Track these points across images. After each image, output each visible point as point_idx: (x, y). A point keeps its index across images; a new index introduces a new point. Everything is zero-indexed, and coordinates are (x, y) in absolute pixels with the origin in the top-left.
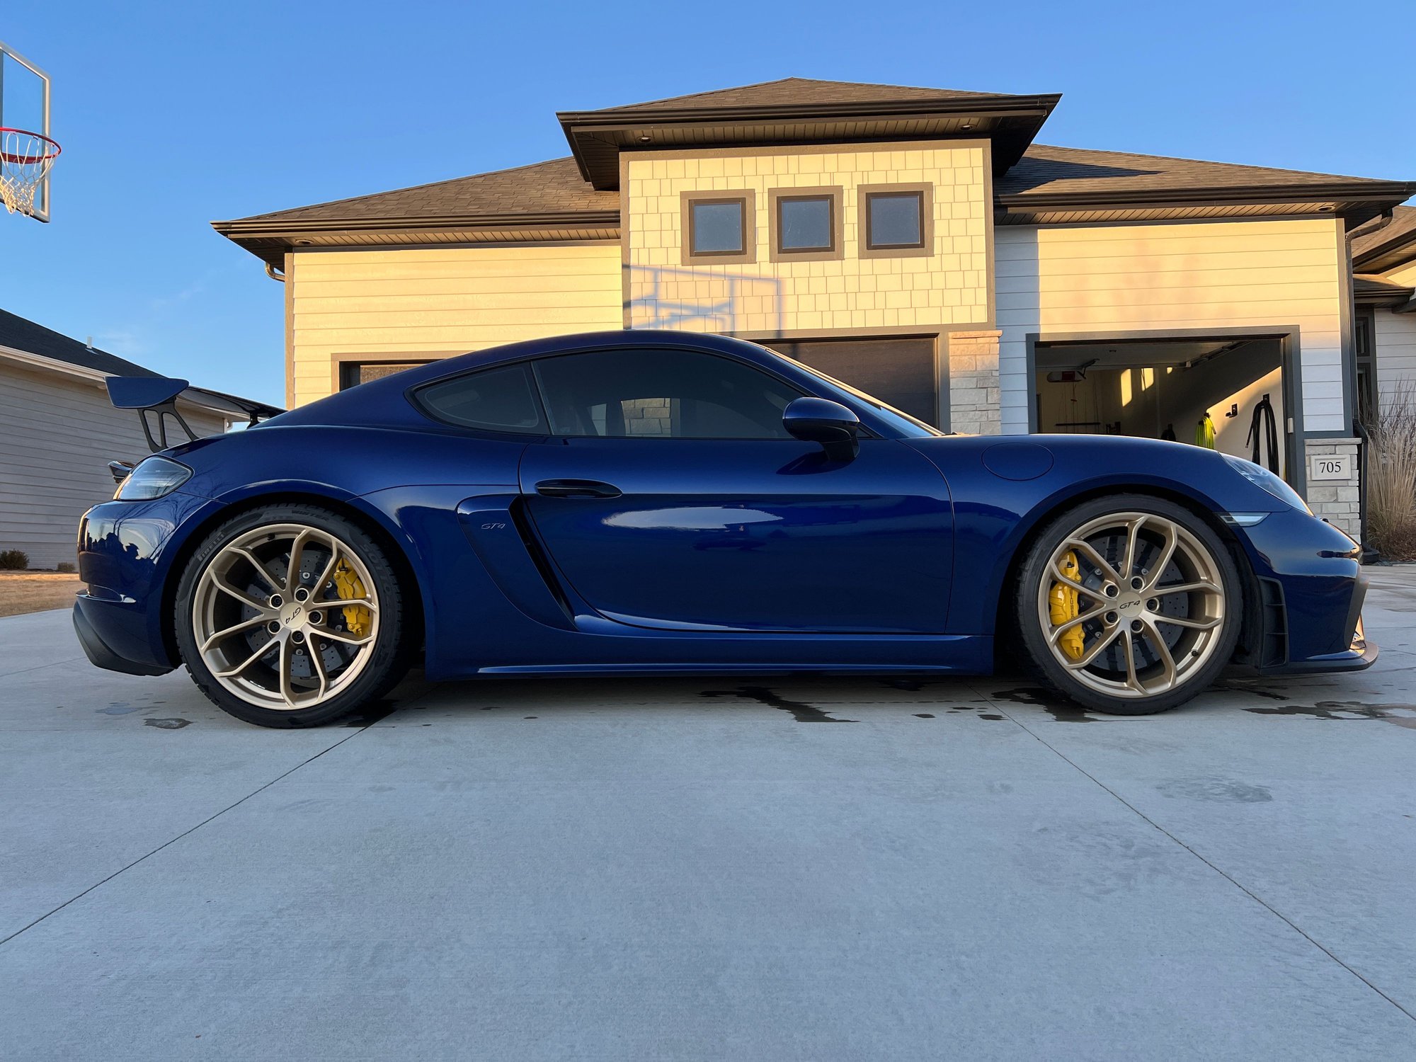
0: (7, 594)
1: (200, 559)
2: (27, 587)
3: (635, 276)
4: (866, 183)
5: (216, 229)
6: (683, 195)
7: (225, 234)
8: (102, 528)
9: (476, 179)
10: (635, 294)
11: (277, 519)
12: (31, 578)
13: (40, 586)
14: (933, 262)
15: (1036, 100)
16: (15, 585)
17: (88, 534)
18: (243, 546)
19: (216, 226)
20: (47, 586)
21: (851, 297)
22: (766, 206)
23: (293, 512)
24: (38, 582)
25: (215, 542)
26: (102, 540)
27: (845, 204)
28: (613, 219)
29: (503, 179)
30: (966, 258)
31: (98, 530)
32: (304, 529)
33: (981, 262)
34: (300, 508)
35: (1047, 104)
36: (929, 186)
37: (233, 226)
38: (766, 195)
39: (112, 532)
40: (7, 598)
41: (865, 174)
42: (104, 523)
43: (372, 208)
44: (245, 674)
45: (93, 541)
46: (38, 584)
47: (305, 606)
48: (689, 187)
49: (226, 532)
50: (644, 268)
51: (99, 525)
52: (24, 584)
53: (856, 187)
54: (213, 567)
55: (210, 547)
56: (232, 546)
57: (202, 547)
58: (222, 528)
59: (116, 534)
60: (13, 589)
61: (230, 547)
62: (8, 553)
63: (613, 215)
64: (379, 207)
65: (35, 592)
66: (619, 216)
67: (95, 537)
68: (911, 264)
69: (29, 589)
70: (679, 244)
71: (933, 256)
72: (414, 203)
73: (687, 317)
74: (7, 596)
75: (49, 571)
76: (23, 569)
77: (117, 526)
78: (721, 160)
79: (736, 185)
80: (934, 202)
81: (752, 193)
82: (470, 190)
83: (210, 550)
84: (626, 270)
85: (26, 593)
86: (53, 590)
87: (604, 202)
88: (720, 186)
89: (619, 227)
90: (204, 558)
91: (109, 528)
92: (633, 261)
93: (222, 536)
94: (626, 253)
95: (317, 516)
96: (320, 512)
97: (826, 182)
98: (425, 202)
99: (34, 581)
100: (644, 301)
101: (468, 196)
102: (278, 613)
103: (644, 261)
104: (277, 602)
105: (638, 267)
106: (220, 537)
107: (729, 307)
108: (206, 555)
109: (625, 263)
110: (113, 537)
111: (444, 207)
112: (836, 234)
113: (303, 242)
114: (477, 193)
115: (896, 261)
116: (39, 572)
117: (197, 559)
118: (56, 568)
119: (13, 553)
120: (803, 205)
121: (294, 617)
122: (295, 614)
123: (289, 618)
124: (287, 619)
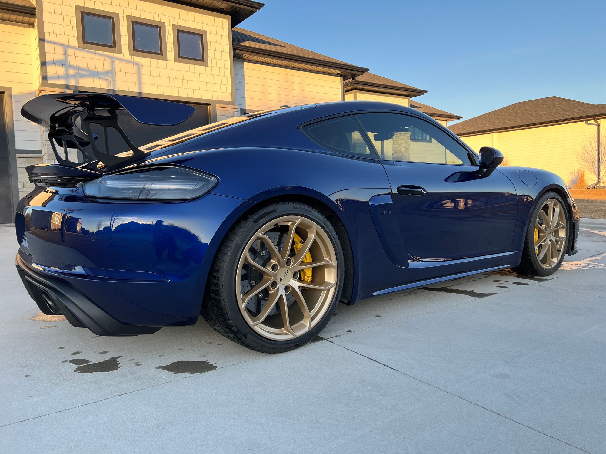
1: (240, 243)
3: (49, 47)
4: (176, 24)
6: (77, 7)
10: (48, 58)
11: (285, 213)
14: (208, 69)
15: (254, 4)
21: (172, 80)
22: (126, 24)
23: (294, 208)
25: (249, 231)
27: (167, 32)
28: (31, 12)
30: (222, 70)
31: (96, 226)
33: (228, 73)
34: (297, 204)
35: (259, 7)
36: (205, 32)
38: (125, 18)
41: (176, 19)
48: (81, 4)
49: (255, 223)
50: (54, 43)
53: (172, 25)
54: (248, 247)
55: (246, 234)
59: (111, 225)
61: (258, 233)
63: (31, 10)
68: (198, 68)
70: (76, 34)
71: (208, 67)
73: (84, 76)
79: (108, 8)
80: (208, 40)
81: (117, 15)
83: (247, 236)
84: (42, 42)
89: (35, 18)
90: (243, 243)
92: (47, 37)
93: (253, 225)
94: (41, 32)
96: (306, 207)
97: (156, 19)
100: (55, 63)
102: (276, 276)
105: (50, 42)
107: (110, 74)
108: (244, 240)
109: (41, 37)
110: (107, 228)
112: (163, 47)
115: (192, 66)
117: (237, 244)
120: (146, 28)
121: (284, 277)
122: (285, 275)
123: (282, 278)
124: (281, 279)
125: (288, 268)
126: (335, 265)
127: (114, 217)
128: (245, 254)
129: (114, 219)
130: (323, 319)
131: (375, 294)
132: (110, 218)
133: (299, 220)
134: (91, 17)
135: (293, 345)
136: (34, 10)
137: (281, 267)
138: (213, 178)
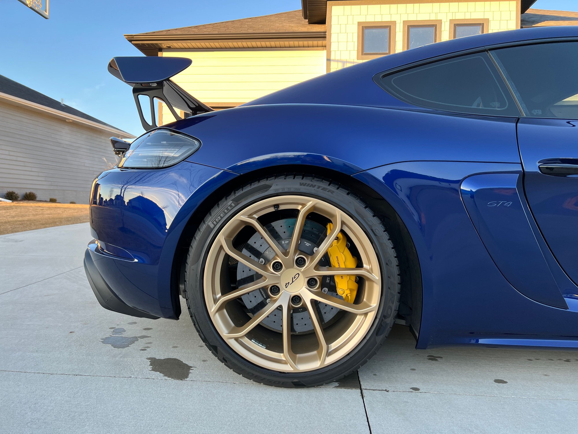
0: (28, 213)
1: (212, 226)
2: (37, 209)
3: (333, 65)
4: (454, 18)
5: (126, 38)
6: (359, 23)
7: (131, 41)
8: (111, 191)
9: (248, 20)
11: (286, 190)
12: (39, 205)
13: (43, 210)
16: (32, 208)
17: (100, 195)
18: (250, 216)
19: (126, 37)
20: (46, 209)
22: (402, 30)
23: (301, 184)
24: (42, 207)
25: (226, 211)
26: (111, 200)
27: (443, 29)
28: (323, 36)
29: (261, 20)
31: (108, 193)
32: (310, 201)
34: (307, 181)
36: (487, 20)
37: (135, 37)
38: (402, 24)
39: (119, 194)
40: (28, 215)
41: (454, 14)
42: (112, 188)
43: (200, 30)
44: (250, 335)
45: (104, 200)
46: (42, 208)
47: (303, 272)
48: (363, 20)
49: (237, 201)
50: (338, 61)
51: (109, 189)
52: (36, 208)
53: (449, 21)
54: (223, 234)
55: (222, 215)
56: (242, 215)
57: (213, 215)
58: (232, 197)
59: (122, 195)
60: (31, 211)
61: (241, 216)
62: (28, 193)
63: (323, 34)
64: (204, 30)
65: (40, 213)
66: (326, 35)
67: (106, 197)
69: (38, 211)
70: (356, 49)
72: (221, 29)
74: (28, 214)
75: (46, 201)
76: (35, 200)
77: (123, 191)
78: (379, 6)
79: (386, 18)
80: (489, 29)
81: (394, 23)
82: (247, 23)
83: (222, 218)
84: (329, 61)
85: (37, 213)
86: (49, 212)
87: (317, 28)
88: (378, 19)
89: (326, 40)
90: (215, 226)
91: (117, 192)
92: (332, 57)
93: (233, 205)
94: (329, 54)
95: (324, 189)
96: (324, 184)
97: (433, 18)
98: (226, 28)
99: (40, 206)
101: (246, 26)
102: (279, 278)
103: (338, 58)
104: (277, 267)
105: (335, 61)
106: (231, 206)
108: (217, 223)
109: (328, 58)
110: (119, 198)
111: (236, 30)
113: (168, 47)
114: (250, 25)
116: (42, 202)
117: (209, 226)
118: (49, 200)
119: (30, 193)
120: (420, 30)
121: (293, 282)
122: (294, 280)
123: (289, 283)
124: (286, 284)
125: (300, 270)
126: (377, 278)
127: (125, 186)
128: (219, 241)
129: (125, 188)
130: (348, 357)
131: (481, 341)
132: (121, 186)
133: (311, 202)
134: (370, 30)
135: (290, 380)
136: (325, 34)
137: (287, 268)
138: (196, 142)
